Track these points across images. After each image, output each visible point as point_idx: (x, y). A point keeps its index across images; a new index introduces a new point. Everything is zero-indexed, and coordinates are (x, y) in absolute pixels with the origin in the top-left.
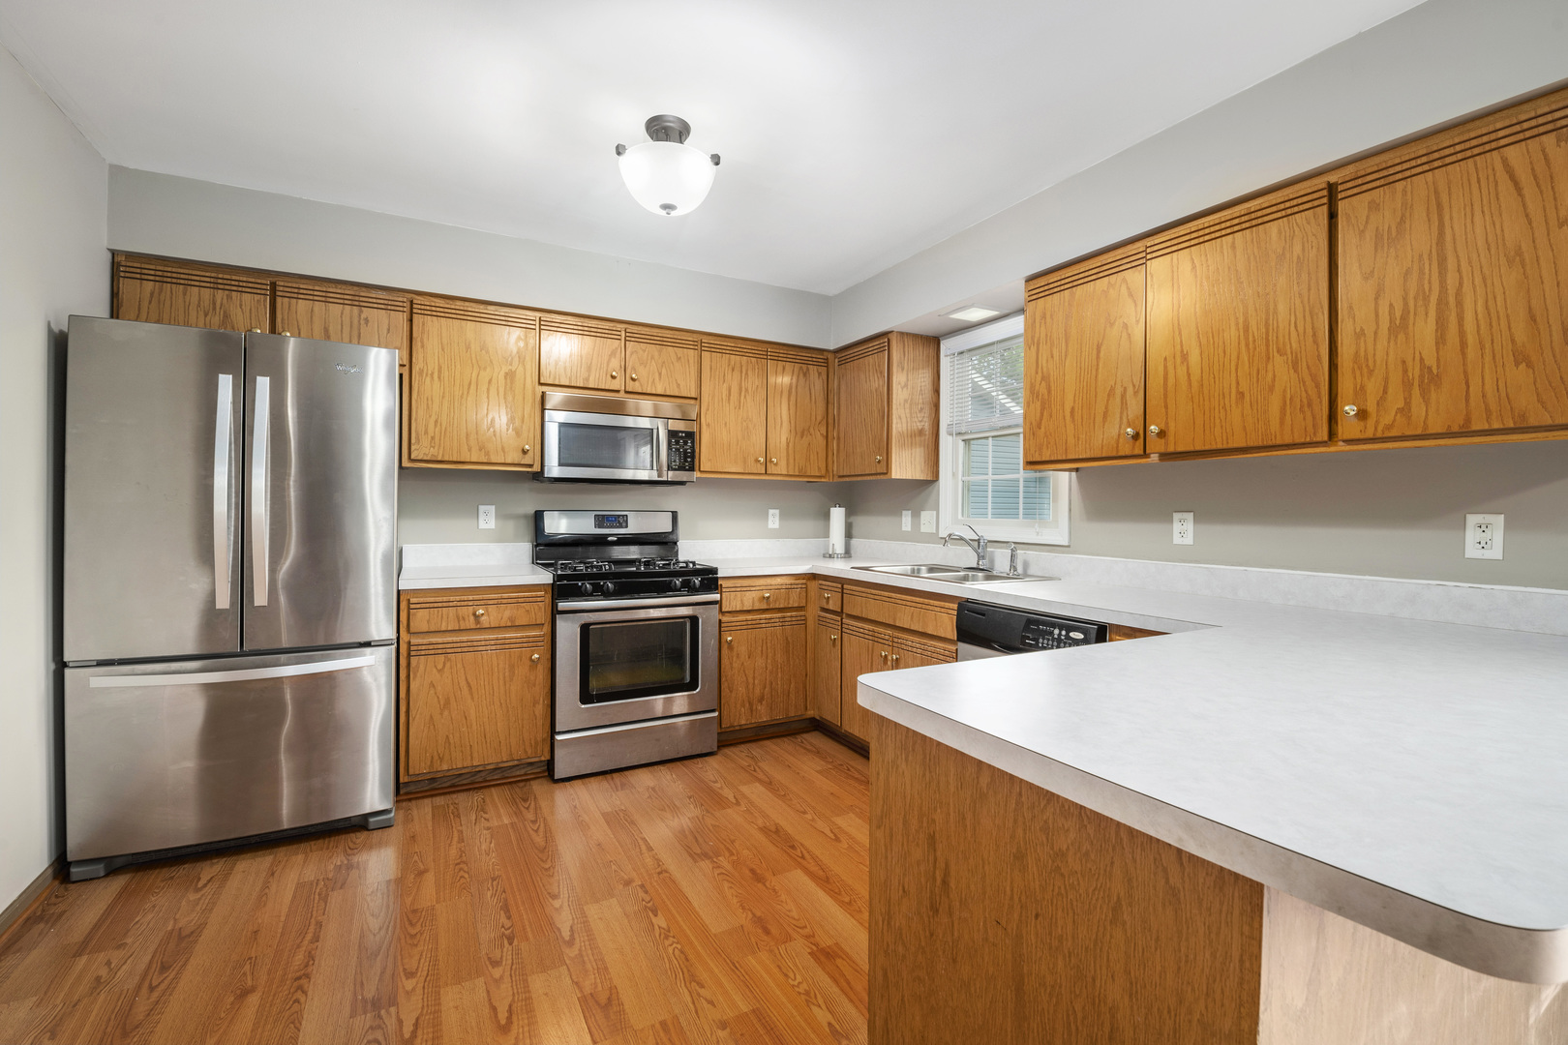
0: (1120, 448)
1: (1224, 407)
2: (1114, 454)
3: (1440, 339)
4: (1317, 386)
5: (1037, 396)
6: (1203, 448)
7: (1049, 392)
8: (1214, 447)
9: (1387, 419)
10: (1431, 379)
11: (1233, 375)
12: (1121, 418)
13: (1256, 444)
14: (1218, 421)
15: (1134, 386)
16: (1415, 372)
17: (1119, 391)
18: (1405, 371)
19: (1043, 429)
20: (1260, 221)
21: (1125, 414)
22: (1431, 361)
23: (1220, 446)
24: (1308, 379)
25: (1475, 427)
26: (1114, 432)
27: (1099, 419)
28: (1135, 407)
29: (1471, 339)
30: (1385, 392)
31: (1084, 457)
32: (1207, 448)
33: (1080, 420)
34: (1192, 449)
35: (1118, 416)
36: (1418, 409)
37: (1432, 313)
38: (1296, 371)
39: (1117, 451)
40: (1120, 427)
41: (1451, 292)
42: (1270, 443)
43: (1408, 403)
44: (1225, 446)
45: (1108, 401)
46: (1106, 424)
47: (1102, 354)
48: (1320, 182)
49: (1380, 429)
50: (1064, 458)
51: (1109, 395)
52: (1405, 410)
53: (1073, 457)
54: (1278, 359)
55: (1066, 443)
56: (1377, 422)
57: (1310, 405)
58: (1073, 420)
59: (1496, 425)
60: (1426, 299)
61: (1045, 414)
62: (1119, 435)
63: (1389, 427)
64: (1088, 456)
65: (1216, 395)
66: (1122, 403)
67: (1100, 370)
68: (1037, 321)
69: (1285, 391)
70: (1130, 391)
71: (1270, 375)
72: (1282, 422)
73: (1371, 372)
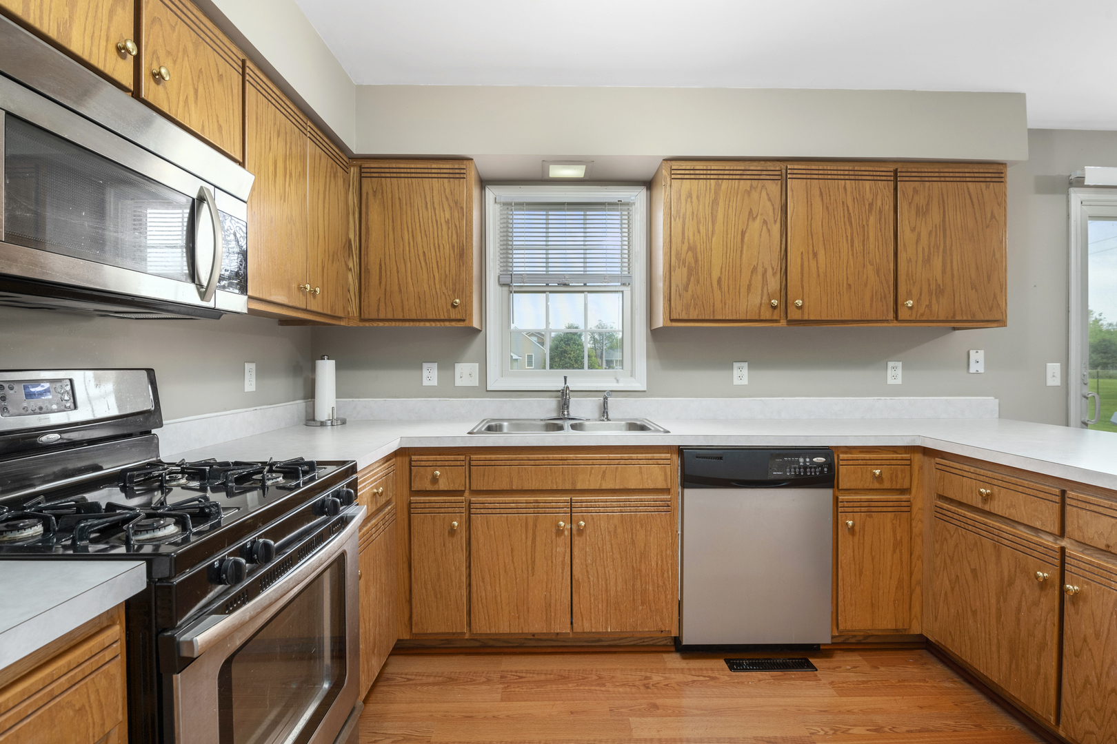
0: (762, 314)
1: (839, 293)
2: (757, 318)
3: (944, 272)
4: (889, 287)
5: (684, 263)
6: (827, 319)
7: (696, 261)
8: (834, 319)
9: (921, 311)
10: (940, 291)
11: (845, 273)
12: (762, 291)
13: (858, 319)
14: (835, 301)
15: (773, 269)
16: (933, 287)
17: (760, 270)
18: (929, 285)
19: (690, 292)
20: (860, 178)
21: (765, 288)
22: (940, 282)
23: (837, 318)
24: (884, 282)
25: (957, 318)
26: (757, 301)
27: (744, 290)
28: (774, 283)
29: (955, 273)
30: (921, 295)
31: (731, 318)
32: (829, 319)
33: (726, 289)
34: (820, 319)
35: (760, 289)
36: (935, 307)
37: (941, 257)
38: (878, 276)
39: (760, 316)
40: (762, 298)
41: (948, 248)
42: (865, 319)
43: (930, 302)
44: (840, 319)
45: (751, 276)
46: (750, 294)
47: (746, 239)
48: (892, 168)
49: (918, 315)
50: (712, 318)
51: (752, 272)
52: (929, 306)
53: (721, 318)
54: (869, 267)
55: (714, 306)
56: (917, 311)
57: (885, 297)
58: (720, 288)
59: (965, 318)
60: (938, 248)
61: (692, 279)
62: (761, 304)
63: (922, 315)
64: (734, 318)
65: (835, 283)
66: (763, 281)
67: (744, 251)
68: (683, 198)
69: (872, 287)
70: (770, 272)
71: (865, 276)
72: (871, 306)
73: (914, 283)
